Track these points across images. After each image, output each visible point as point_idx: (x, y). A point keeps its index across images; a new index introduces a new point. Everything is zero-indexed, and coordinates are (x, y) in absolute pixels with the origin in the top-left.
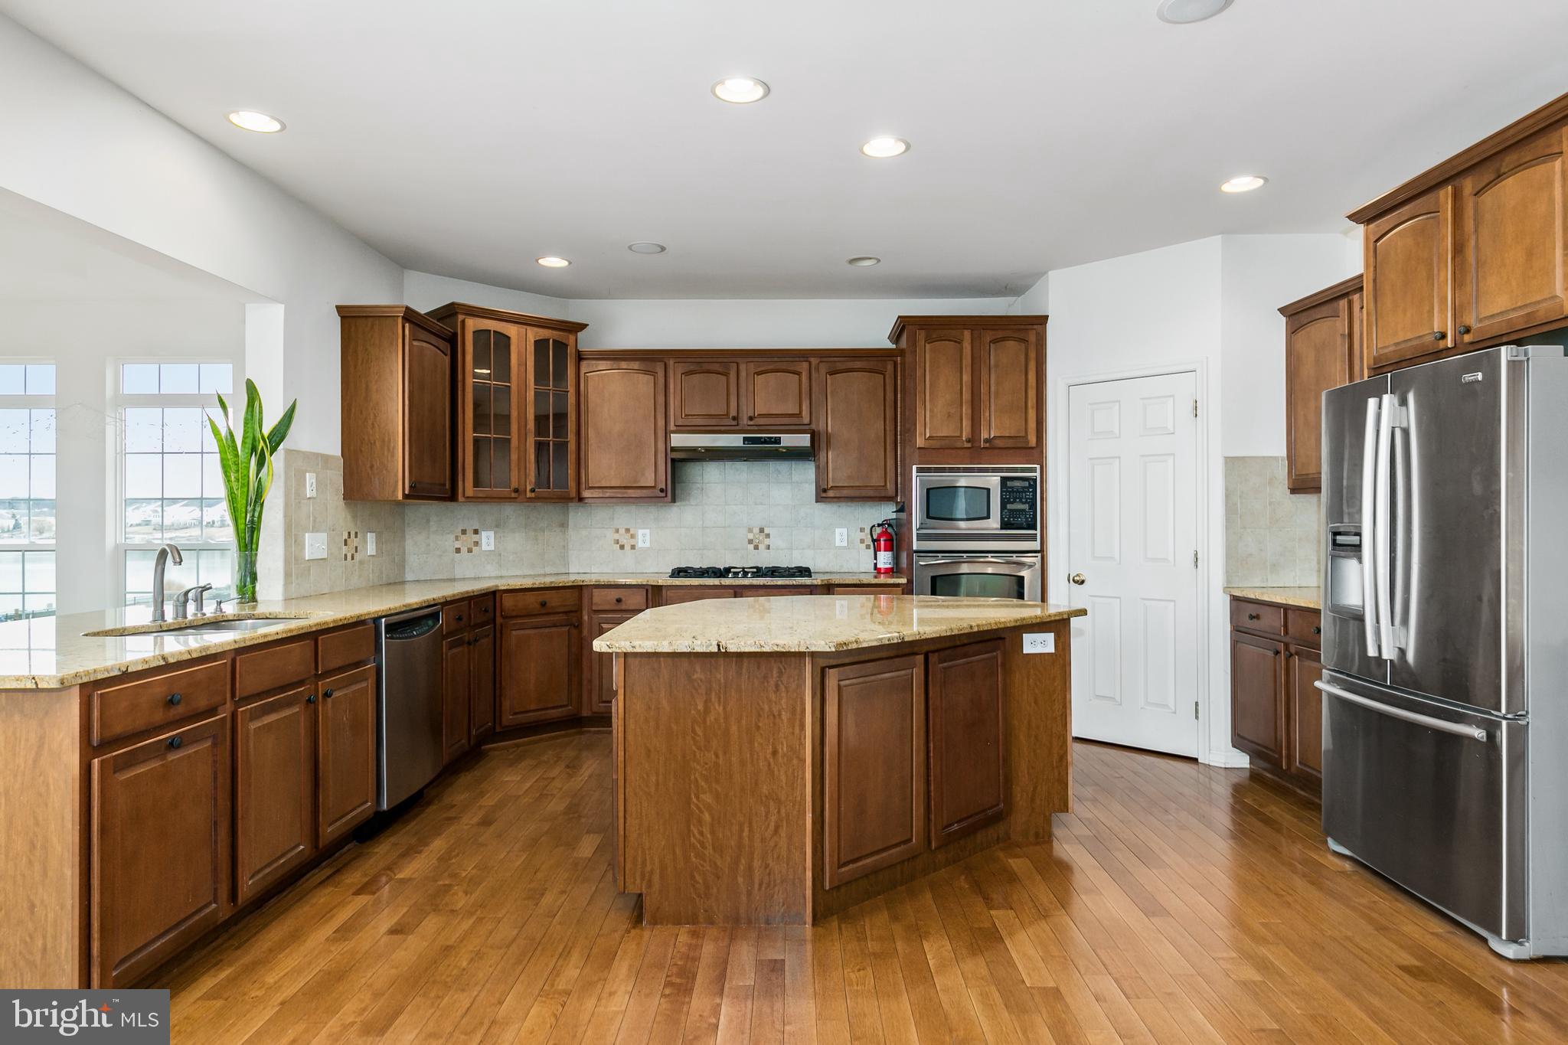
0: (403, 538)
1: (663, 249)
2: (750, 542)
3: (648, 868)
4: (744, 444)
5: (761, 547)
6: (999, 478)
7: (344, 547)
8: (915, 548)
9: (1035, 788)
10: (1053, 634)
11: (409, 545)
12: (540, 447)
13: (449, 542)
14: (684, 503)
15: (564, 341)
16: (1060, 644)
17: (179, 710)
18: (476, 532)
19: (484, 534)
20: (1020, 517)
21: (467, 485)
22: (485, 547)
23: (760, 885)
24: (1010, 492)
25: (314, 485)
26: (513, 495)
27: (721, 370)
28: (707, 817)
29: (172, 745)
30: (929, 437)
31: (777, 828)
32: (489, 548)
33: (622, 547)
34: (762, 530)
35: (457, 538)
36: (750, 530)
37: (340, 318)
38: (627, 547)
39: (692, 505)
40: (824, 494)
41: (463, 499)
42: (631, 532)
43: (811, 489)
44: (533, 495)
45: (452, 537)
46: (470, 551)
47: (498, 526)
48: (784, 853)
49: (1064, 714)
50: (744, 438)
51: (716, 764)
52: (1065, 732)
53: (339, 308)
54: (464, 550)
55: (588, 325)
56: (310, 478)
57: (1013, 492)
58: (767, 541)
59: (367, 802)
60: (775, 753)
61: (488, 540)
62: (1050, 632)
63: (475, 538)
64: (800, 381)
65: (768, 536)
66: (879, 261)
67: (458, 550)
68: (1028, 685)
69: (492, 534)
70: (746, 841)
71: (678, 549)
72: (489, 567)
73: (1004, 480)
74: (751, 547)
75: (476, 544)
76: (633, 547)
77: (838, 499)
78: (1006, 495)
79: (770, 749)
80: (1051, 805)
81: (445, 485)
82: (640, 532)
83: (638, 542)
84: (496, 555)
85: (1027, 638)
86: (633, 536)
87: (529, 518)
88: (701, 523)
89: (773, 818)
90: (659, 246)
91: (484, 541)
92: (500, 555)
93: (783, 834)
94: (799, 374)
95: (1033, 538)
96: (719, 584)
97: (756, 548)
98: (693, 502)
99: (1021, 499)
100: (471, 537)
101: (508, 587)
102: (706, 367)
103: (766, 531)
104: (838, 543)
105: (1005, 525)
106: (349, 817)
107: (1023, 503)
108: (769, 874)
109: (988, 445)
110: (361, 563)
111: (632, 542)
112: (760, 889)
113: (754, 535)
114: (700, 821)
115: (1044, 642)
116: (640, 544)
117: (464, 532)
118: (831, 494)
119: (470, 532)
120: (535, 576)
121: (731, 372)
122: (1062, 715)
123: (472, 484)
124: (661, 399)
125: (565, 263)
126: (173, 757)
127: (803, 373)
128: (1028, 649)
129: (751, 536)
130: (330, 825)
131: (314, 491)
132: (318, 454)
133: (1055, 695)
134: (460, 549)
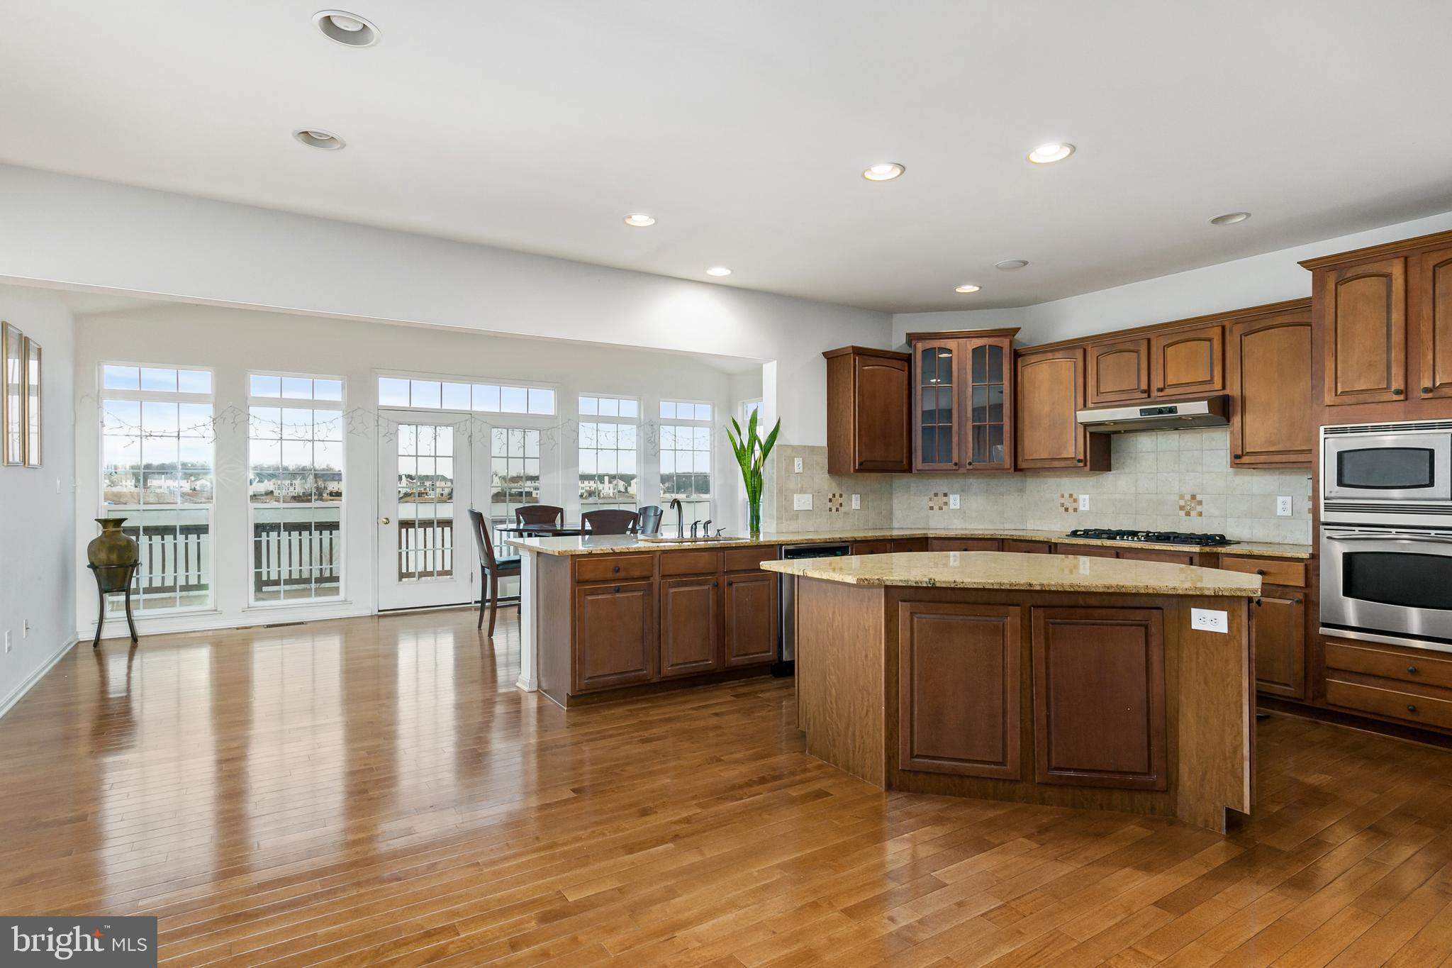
0: (891, 498)
1: (1025, 263)
2: (1182, 508)
3: (808, 717)
4: (1141, 415)
5: (1193, 513)
7: (829, 503)
8: (1322, 519)
9: (1205, 774)
10: (1226, 612)
11: (895, 502)
12: (978, 430)
13: (925, 502)
14: (1118, 472)
15: (1000, 345)
16: (1235, 625)
17: (622, 574)
18: (945, 495)
19: (951, 497)
21: (918, 463)
22: (952, 506)
23: (859, 749)
25: (801, 465)
26: (954, 468)
27: (1132, 348)
28: (833, 691)
29: (618, 590)
30: (1342, 392)
31: (868, 711)
32: (955, 507)
33: (1067, 510)
34: (1193, 497)
35: (931, 499)
36: (1182, 497)
37: (826, 360)
38: (1071, 510)
39: (1125, 473)
40: (1240, 459)
41: (916, 472)
42: (1074, 497)
43: (1224, 457)
44: (971, 467)
45: (927, 499)
46: (941, 509)
47: (962, 491)
48: (871, 731)
49: (1239, 704)
50: (1140, 410)
51: (838, 656)
52: (1240, 722)
53: (824, 354)
54: (936, 508)
55: (1019, 329)
56: (798, 462)
58: (1199, 508)
59: (769, 652)
60: (866, 656)
61: (954, 501)
62: (1223, 610)
63: (945, 499)
64: (1211, 346)
65: (1200, 503)
66: (1248, 215)
67: (932, 508)
68: (1197, 663)
69: (958, 497)
70: (852, 715)
71: (1113, 513)
72: (955, 521)
74: (1182, 513)
75: (946, 504)
76: (1075, 510)
77: (1253, 466)
79: (864, 655)
80: (1222, 797)
81: (902, 462)
82: (1081, 497)
83: (1079, 506)
84: (962, 512)
85: (1196, 614)
86: (1075, 501)
87: (989, 485)
88: (1134, 488)
89: (866, 704)
90: (1020, 261)
91: (952, 502)
92: (965, 512)
93: (871, 717)
94: (1210, 340)
96: (1101, 544)
97: (1188, 514)
98: (1127, 471)
100: (941, 497)
101: (935, 536)
102: (1122, 347)
103: (1199, 497)
104: (1280, 512)
106: (751, 656)
108: (863, 743)
109: (1430, 395)
110: (846, 514)
111: (1075, 505)
112: (859, 752)
113: (1186, 502)
114: (830, 694)
115: (1214, 620)
116: (1081, 508)
117: (936, 495)
118: (1246, 459)
119: (941, 495)
120: (985, 529)
121: (1142, 349)
122: (1236, 702)
123: (921, 461)
124: (1080, 381)
125: (977, 289)
126: (618, 595)
127: (1215, 340)
128: (1196, 624)
129: (1182, 503)
130: (735, 657)
131: (801, 468)
132: (805, 446)
133: (1229, 680)
134: (933, 507)
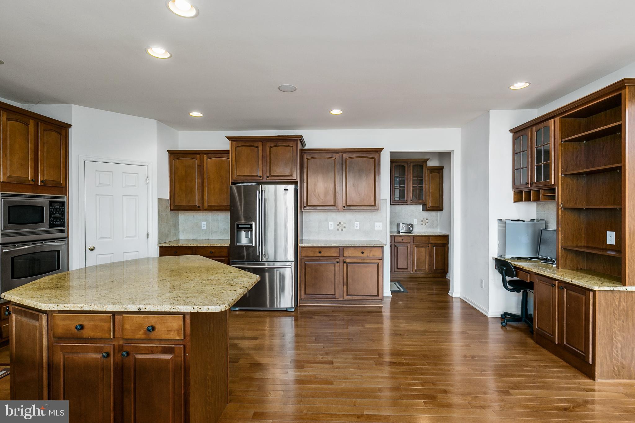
6: (48, 201)
20: (58, 221)
24: (53, 209)
30: (9, 176)
57: (55, 209)
73: (51, 203)
78: (52, 210)
95: (63, 231)
99: (59, 212)
105: (51, 225)
107: (60, 214)
109: (42, 184)
